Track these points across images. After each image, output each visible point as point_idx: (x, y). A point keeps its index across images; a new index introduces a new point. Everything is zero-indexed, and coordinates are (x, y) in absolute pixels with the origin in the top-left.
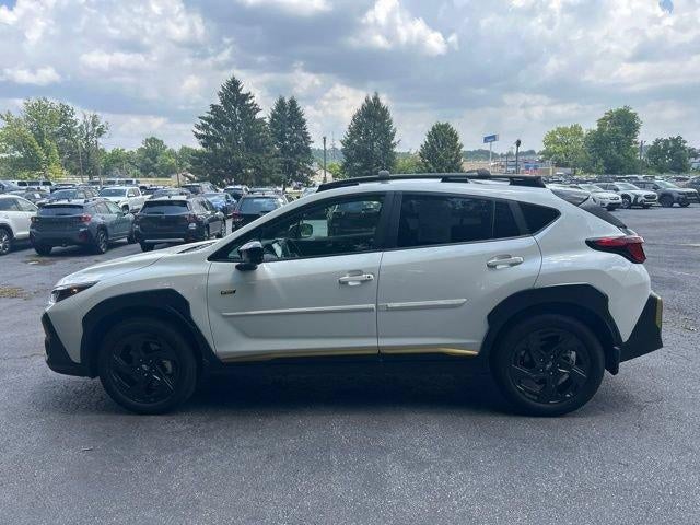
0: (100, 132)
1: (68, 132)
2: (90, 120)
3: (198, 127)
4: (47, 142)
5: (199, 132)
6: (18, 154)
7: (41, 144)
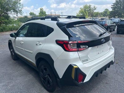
0: (95, 9)
1: (90, 10)
2: (94, 7)
3: (112, 6)
4: (86, 12)
5: (112, 7)
6: (82, 14)
7: (85, 12)
